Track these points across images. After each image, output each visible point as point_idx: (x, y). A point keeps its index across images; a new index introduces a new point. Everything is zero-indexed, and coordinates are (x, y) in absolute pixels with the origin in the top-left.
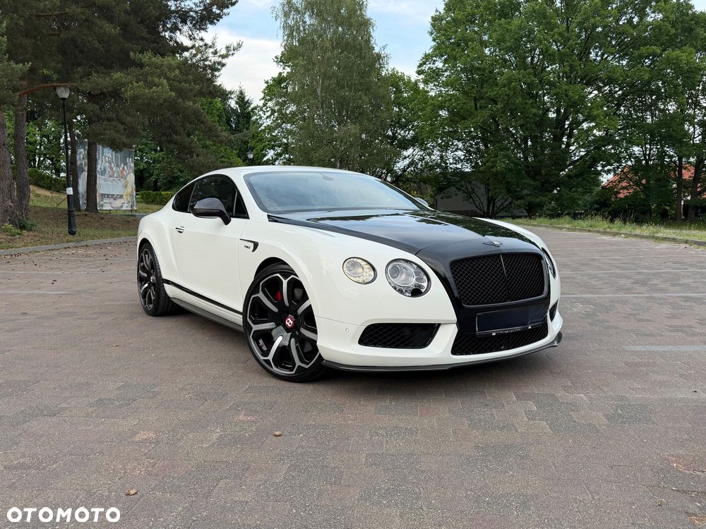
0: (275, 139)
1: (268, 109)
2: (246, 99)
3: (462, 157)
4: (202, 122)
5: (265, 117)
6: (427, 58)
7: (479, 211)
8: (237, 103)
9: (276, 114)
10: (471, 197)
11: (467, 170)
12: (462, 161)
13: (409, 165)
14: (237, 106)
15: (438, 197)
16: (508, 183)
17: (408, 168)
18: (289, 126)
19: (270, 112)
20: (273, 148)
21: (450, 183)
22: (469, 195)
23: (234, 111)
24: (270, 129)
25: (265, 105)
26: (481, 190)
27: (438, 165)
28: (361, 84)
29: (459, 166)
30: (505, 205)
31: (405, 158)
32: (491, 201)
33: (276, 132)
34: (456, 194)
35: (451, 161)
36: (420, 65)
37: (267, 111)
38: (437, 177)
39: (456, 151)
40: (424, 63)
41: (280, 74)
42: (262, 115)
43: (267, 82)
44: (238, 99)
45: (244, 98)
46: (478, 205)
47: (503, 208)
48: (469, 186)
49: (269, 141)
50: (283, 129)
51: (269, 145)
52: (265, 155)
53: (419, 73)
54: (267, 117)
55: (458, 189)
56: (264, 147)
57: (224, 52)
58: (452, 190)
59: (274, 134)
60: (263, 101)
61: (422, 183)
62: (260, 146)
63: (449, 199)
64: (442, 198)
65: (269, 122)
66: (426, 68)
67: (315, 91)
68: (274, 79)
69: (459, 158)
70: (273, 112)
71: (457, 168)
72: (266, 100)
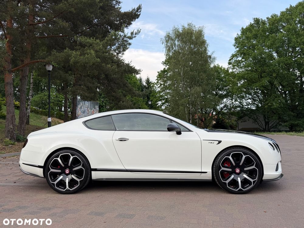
0: (162, 96)
1: (159, 83)
2: (150, 81)
3: (251, 103)
4: (126, 87)
5: (157, 87)
6: (233, 56)
7: (261, 128)
8: (146, 83)
9: (162, 86)
10: (256, 121)
11: (253, 108)
12: (250, 104)
13: (224, 107)
14: (146, 84)
15: (239, 122)
16: (279, 114)
17: (223, 108)
18: (168, 91)
19: (160, 85)
20: (160, 100)
21: (245, 115)
22: (255, 121)
23: (145, 86)
24: (160, 92)
25: (158, 82)
26: (261, 118)
27: (239, 107)
28: (202, 69)
29: (249, 107)
30: (274, 125)
31: (222, 103)
32: (267, 123)
33: (162, 93)
34: (249, 120)
35: (245, 104)
36: (230, 60)
37: (158, 85)
38: (238, 112)
39: (248, 99)
40: (232, 59)
41: (164, 69)
42: (156, 86)
43: (158, 72)
44: (147, 81)
45: (149, 81)
46: (260, 125)
47: (273, 127)
48: (255, 116)
49: (159, 97)
50: (165, 92)
51: (159, 99)
52: (158, 104)
53: (230, 64)
54: (158, 87)
55: (249, 117)
56: (157, 100)
57: (129, 35)
58: (247, 118)
59: (161, 94)
60: (157, 81)
61: (230, 115)
62: (155, 100)
63: (245, 122)
64: (241, 122)
65: (159, 89)
66: (233, 61)
67: (180, 74)
68: (162, 71)
69: (249, 103)
70: (161, 85)
71: (248, 108)
72: (158, 80)
